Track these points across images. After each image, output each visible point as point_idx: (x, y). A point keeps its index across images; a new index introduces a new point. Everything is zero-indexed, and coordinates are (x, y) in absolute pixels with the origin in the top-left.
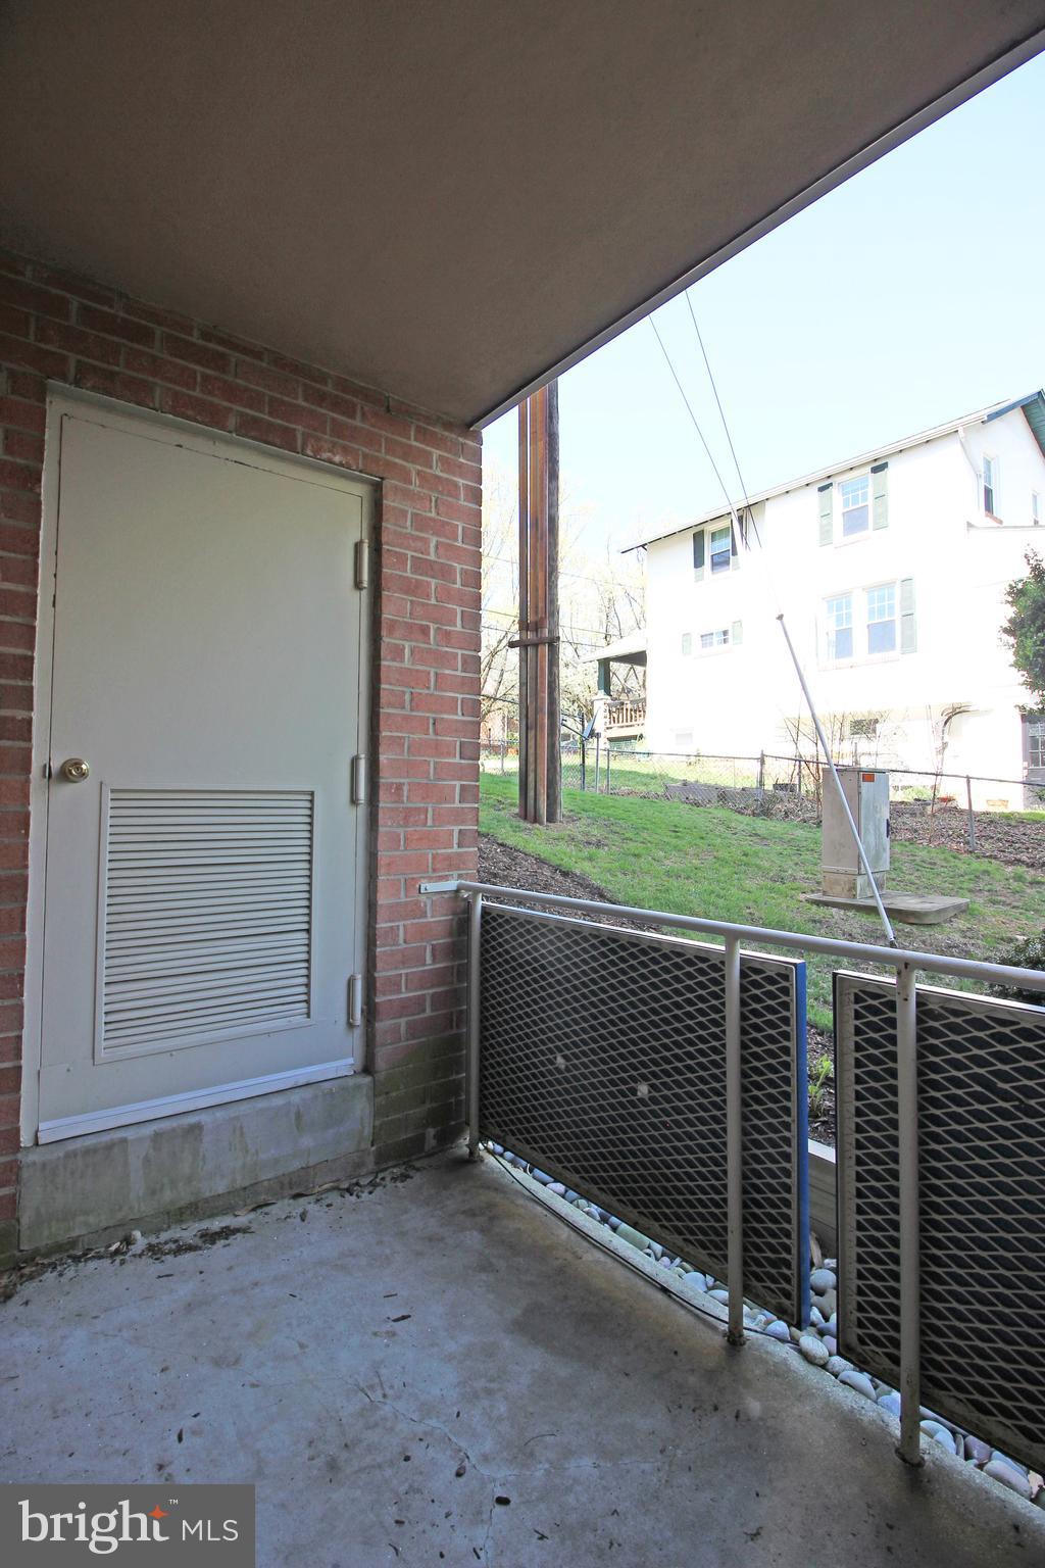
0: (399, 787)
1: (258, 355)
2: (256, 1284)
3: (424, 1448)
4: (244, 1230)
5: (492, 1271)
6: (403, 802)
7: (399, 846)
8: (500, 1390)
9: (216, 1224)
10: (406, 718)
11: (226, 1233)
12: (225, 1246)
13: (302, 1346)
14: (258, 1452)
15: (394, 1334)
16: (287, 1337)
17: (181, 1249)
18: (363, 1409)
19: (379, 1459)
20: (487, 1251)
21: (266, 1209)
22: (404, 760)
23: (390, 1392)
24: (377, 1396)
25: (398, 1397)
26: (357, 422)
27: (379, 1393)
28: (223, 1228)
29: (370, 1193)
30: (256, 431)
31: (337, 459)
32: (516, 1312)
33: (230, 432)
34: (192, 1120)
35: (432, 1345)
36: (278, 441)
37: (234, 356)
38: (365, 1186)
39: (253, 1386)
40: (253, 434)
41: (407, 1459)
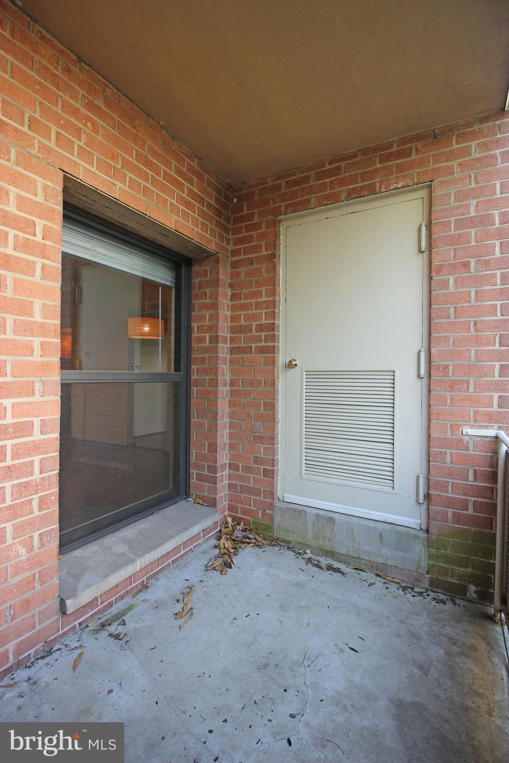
0: (446, 367)
1: (355, 156)
2: (323, 593)
3: (295, 695)
4: (343, 574)
5: (425, 673)
6: (449, 376)
7: (446, 403)
8: (350, 713)
9: (336, 565)
10: (451, 324)
11: (338, 570)
12: (330, 574)
13: (309, 624)
14: (256, 640)
15: (342, 652)
16: (308, 618)
17: (318, 566)
18: (296, 661)
19: (278, 681)
20: (435, 663)
21: (360, 572)
22: (450, 350)
23: (312, 667)
24: (306, 663)
25: (312, 671)
26: (414, 157)
27: (309, 663)
28: (338, 568)
29: (413, 596)
30: (356, 194)
31: (400, 185)
32: (408, 698)
33: (343, 201)
34: (332, 515)
35: (350, 670)
36: (366, 193)
37: (343, 164)
38: (415, 592)
39: (280, 622)
40: (354, 196)
41: (285, 691)
